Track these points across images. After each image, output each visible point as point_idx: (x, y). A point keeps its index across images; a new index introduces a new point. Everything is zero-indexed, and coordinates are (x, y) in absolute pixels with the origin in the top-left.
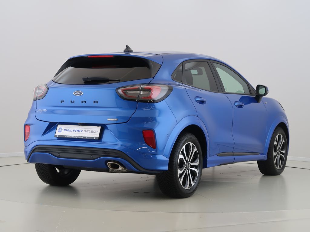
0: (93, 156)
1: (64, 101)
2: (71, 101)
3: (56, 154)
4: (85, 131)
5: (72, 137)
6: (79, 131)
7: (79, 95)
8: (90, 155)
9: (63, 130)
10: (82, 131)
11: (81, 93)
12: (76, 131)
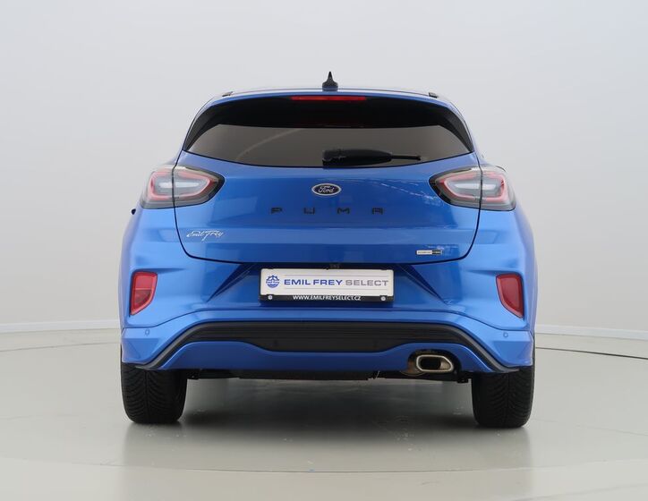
1: (281, 210)
2: (305, 209)
4: (348, 283)
6: (331, 282)
7: (328, 193)
9: (282, 282)
10: (339, 283)
11: (336, 190)
12: (323, 282)
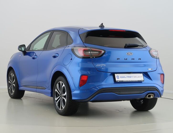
0: (141, 91)
1: (119, 59)
2: (125, 59)
3: (118, 93)
4: (134, 77)
5: (128, 81)
6: (130, 77)
7: (130, 55)
8: (140, 91)
9: (120, 77)
10: (132, 77)
12: (129, 77)
